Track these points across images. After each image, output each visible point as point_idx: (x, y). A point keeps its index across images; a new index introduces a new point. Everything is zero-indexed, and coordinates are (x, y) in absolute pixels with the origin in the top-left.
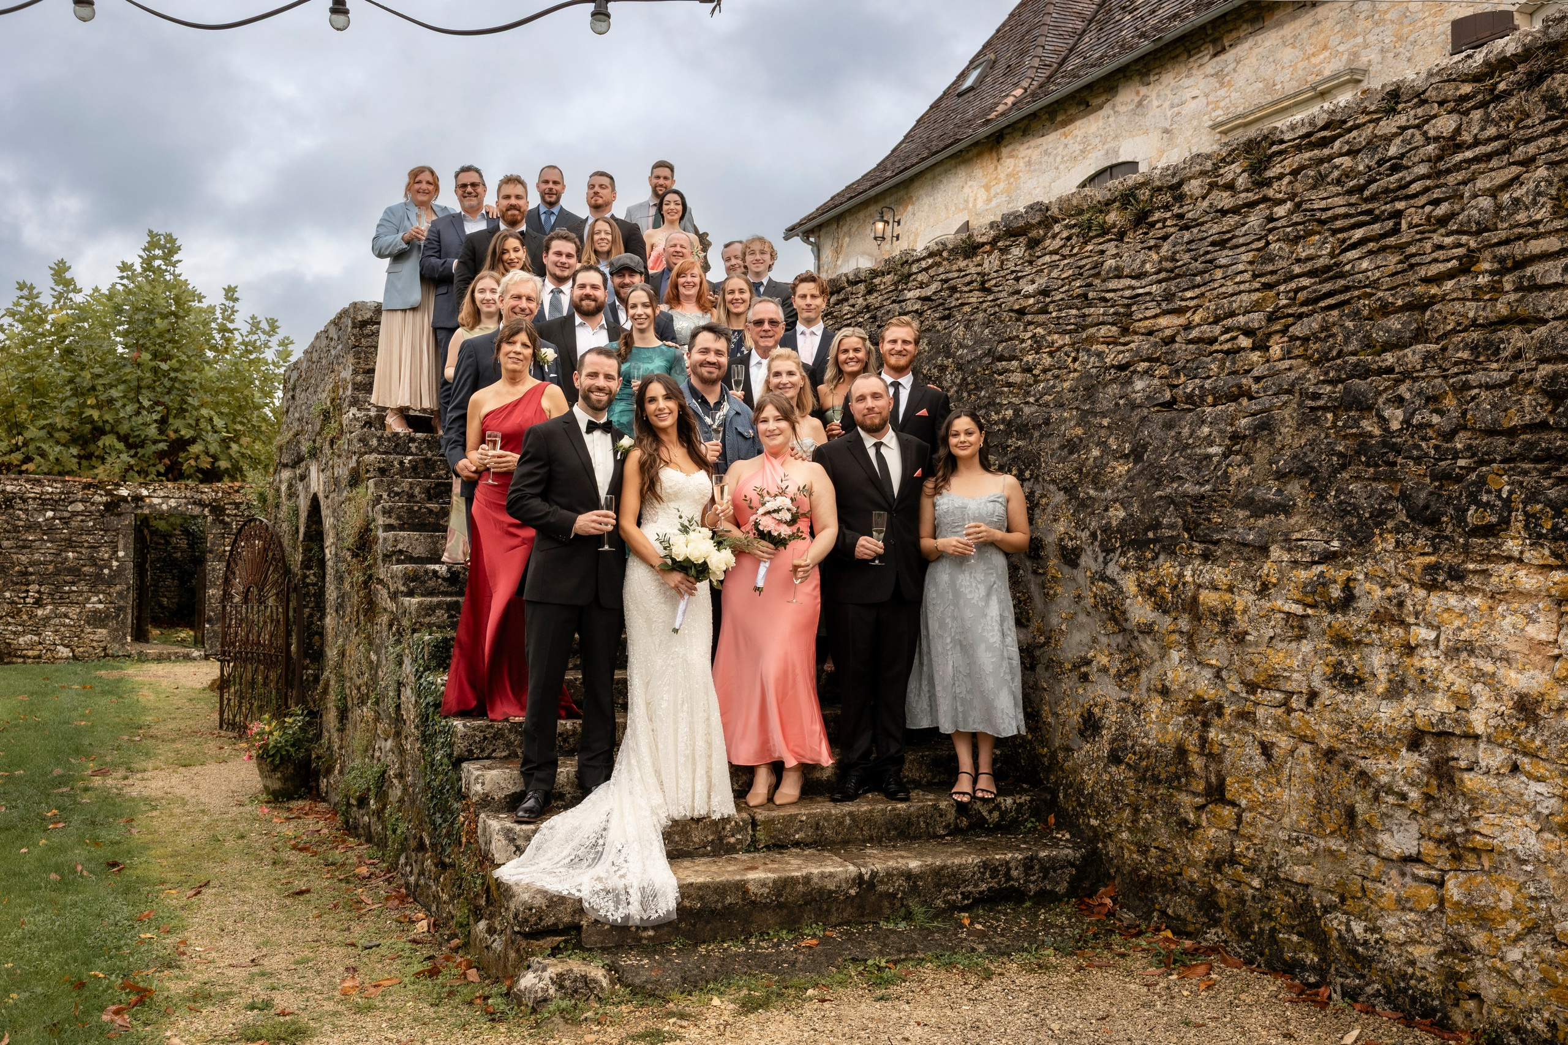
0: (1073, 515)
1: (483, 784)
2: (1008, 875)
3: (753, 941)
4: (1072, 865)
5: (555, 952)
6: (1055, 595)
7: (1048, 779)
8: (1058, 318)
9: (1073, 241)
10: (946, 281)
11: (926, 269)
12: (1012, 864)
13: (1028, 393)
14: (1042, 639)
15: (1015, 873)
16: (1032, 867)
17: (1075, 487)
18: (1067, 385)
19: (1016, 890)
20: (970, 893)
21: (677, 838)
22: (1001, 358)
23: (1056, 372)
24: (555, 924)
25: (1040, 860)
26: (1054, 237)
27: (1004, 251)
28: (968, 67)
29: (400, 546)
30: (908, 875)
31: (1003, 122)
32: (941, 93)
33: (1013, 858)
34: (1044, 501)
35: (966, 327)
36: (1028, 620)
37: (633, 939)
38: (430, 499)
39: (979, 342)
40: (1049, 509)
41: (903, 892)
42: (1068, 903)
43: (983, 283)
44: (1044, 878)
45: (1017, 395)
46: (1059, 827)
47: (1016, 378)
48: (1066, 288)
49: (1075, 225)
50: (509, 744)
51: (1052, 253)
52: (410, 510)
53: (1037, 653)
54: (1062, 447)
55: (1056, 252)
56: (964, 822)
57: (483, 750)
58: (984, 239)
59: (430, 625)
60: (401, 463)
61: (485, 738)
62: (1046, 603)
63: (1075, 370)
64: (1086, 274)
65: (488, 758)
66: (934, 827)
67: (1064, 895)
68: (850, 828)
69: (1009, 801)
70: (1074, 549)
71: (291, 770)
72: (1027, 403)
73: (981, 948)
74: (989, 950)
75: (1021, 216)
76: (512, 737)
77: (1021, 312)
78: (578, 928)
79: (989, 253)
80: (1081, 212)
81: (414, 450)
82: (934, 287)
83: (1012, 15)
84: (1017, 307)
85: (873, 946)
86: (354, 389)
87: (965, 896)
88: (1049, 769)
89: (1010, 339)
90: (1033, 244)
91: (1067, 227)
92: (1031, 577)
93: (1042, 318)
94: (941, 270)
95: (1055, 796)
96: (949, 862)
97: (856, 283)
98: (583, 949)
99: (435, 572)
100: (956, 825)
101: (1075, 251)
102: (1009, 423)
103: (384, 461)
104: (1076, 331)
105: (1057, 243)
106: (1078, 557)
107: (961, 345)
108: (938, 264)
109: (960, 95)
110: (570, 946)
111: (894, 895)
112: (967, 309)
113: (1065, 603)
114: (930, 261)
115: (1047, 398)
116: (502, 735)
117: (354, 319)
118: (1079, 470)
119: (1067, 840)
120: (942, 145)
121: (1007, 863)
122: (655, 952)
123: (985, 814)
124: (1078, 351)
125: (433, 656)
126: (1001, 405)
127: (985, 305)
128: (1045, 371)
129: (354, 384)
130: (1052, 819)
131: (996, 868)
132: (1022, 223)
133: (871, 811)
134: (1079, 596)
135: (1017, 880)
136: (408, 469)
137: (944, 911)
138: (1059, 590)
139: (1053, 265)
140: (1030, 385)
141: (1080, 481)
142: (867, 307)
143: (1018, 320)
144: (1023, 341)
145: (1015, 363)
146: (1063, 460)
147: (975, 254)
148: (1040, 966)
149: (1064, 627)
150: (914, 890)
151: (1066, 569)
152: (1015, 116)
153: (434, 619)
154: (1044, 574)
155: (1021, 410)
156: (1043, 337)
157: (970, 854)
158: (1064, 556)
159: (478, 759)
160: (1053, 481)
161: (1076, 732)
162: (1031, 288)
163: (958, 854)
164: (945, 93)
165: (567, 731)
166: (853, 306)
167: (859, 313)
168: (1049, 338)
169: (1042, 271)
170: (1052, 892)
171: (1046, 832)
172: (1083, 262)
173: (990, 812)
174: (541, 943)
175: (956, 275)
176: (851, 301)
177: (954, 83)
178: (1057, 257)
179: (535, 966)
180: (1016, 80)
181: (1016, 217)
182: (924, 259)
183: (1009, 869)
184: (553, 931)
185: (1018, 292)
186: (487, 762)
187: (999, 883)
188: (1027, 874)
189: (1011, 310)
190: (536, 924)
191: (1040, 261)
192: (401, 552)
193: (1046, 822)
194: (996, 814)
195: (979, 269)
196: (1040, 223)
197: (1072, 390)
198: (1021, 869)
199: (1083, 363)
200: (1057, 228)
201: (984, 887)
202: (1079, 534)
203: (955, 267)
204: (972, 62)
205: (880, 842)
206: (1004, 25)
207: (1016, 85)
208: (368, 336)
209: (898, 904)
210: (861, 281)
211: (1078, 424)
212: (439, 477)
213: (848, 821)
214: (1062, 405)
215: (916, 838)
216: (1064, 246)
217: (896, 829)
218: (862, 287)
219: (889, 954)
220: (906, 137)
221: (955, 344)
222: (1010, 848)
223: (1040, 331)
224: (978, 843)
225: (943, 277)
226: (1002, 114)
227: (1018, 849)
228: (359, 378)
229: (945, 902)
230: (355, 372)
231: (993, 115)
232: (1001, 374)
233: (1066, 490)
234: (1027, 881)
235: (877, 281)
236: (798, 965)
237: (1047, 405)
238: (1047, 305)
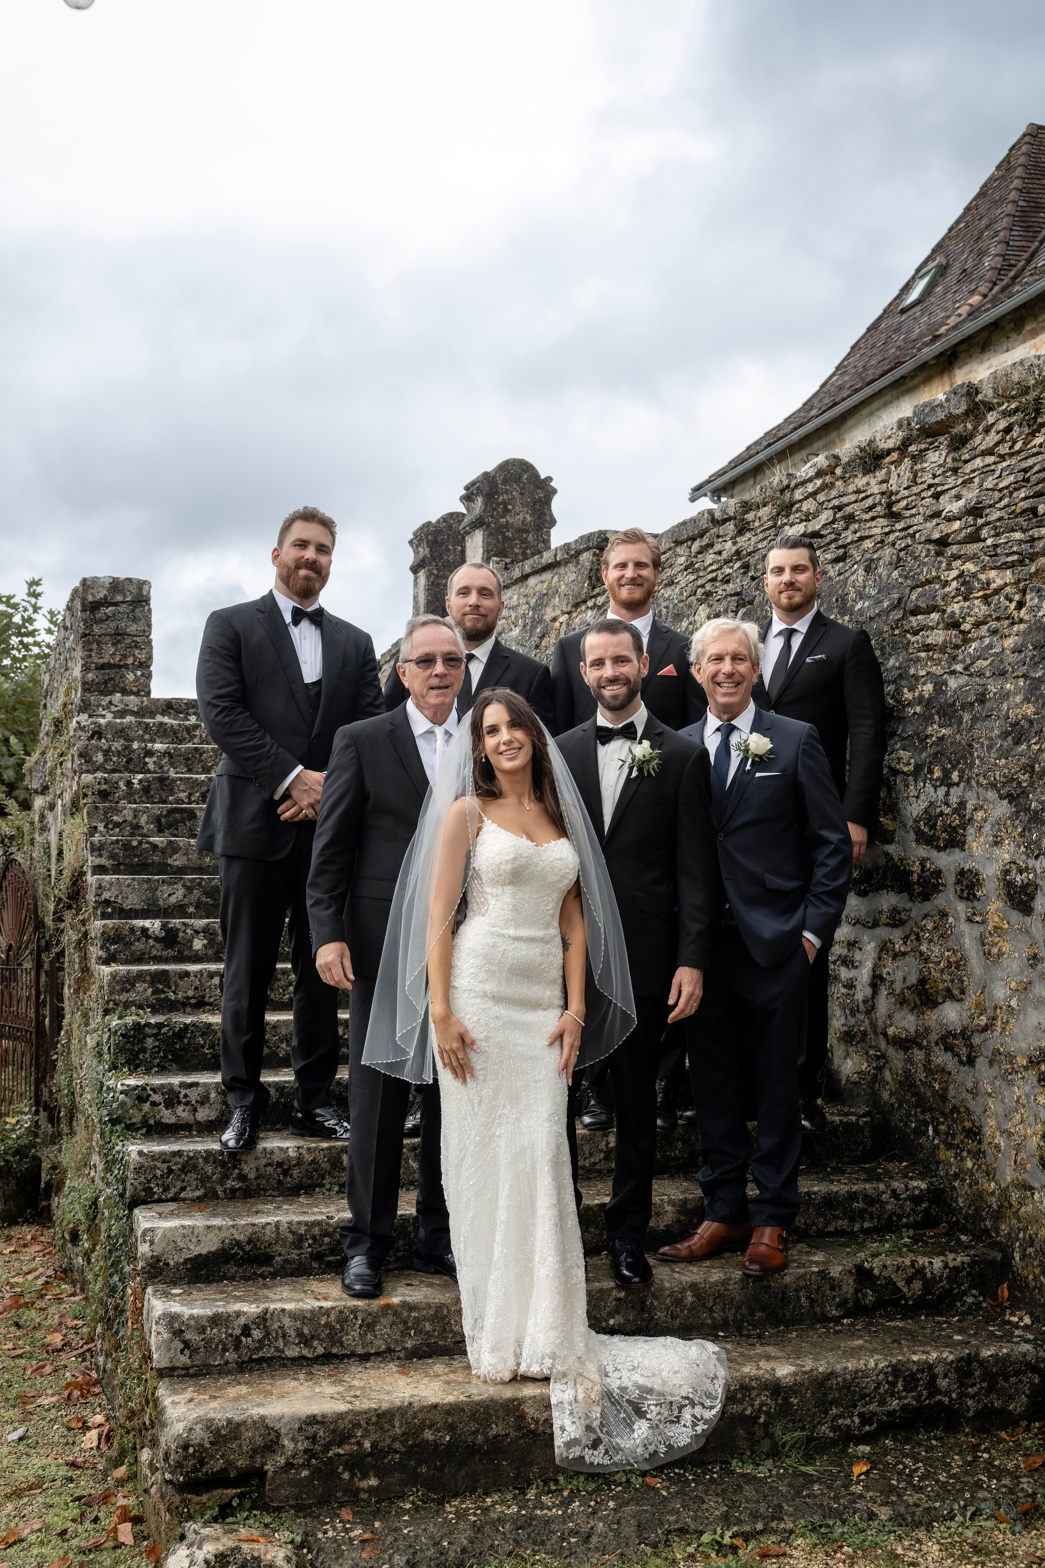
0: (1021, 835)
1: (152, 1243)
2: (931, 1385)
3: (531, 1494)
4: (1034, 1369)
5: (224, 1514)
6: (1000, 954)
7: (997, 1229)
8: (996, 546)
9: (1015, 434)
10: (840, 508)
11: (813, 495)
12: (939, 1370)
13: (954, 659)
14: (983, 1020)
15: (943, 1383)
16: (970, 1374)
17: (1024, 793)
18: (1009, 643)
19: (947, 1409)
20: (874, 1414)
21: (428, 1327)
22: (915, 612)
23: (994, 625)
24: (224, 1470)
25: (983, 1363)
26: (987, 430)
27: (916, 458)
28: (913, 279)
29: (106, 895)
30: (775, 1388)
31: (956, 337)
32: (880, 312)
33: (939, 1360)
34: (980, 815)
35: (868, 570)
36: (963, 992)
37: (346, 1492)
38: (160, 831)
39: (884, 589)
40: (987, 828)
41: (768, 1414)
42: (1028, 1429)
43: (890, 505)
44: (990, 1390)
45: (938, 662)
46: (1015, 1304)
47: (938, 637)
48: (1006, 501)
49: (1016, 410)
50: (204, 1180)
51: (983, 454)
52: (127, 846)
53: (977, 1040)
54: (1005, 735)
55: (990, 452)
56: (870, 1297)
57: (166, 1189)
58: (890, 444)
59: (127, 1005)
60: (129, 784)
61: (170, 1171)
62: (987, 969)
63: (1021, 621)
64: (1033, 479)
65: (174, 1199)
66: (822, 1305)
67: (1021, 1417)
68: (692, 1308)
69: (937, 1263)
70: (1025, 887)
71: (13, 1185)
72: (953, 673)
73: (884, 1513)
74: (898, 1519)
75: (941, 405)
76: (209, 1169)
77: (943, 542)
78: (261, 1474)
79: (898, 463)
80: (1026, 391)
81: (151, 766)
82: (826, 516)
83: (968, 209)
84: (936, 536)
85: (715, 1507)
86: (84, 690)
87: (865, 1419)
88: (998, 1215)
89: (928, 582)
90: (959, 442)
91: (1006, 414)
92: (964, 927)
93: (973, 548)
94: (834, 493)
95: (1008, 1259)
96: (838, 1367)
97: (724, 521)
98: (266, 1508)
99: (144, 930)
100: (857, 1301)
101: (1017, 447)
102: (927, 703)
103: (106, 781)
104: (1021, 562)
105: (993, 438)
106: (1032, 897)
107: (861, 596)
108: (832, 485)
109: (903, 311)
110: (248, 1504)
111: (753, 1419)
112: (868, 544)
113: (1015, 966)
114: (819, 482)
115: (981, 663)
116: (195, 1167)
117: (84, 599)
118: (1029, 768)
119: (1026, 1328)
120: (879, 372)
121: (931, 1367)
122: (377, 1514)
123: (900, 1284)
124: (1024, 592)
125: (120, 1049)
126: (916, 677)
127: (892, 537)
128: (977, 625)
129: (84, 683)
130: (1004, 1292)
131: (913, 1375)
132: (941, 415)
133: (725, 1282)
134: (1035, 957)
135: (947, 1393)
136: (137, 792)
137: (834, 1442)
138: (1006, 947)
139: (986, 471)
140: (957, 647)
141: (1032, 784)
142: (738, 553)
143: (939, 554)
144: (946, 584)
145: (935, 616)
146: (1005, 754)
147: (877, 467)
148: (977, 1549)
149: (1013, 1003)
150: (785, 1409)
151: (1015, 916)
152: (971, 327)
153: (132, 996)
154: (983, 922)
155: (945, 683)
156: (974, 575)
157: (873, 1352)
158: (1010, 897)
159: (160, 1201)
160: (993, 785)
161: (1035, 1161)
162: (956, 507)
163: (854, 1352)
164: (885, 311)
165: (289, 1159)
166: (719, 553)
167: (727, 562)
168: (983, 577)
169: (971, 480)
170: (1002, 1411)
171: (996, 1314)
172: (1030, 462)
173: (909, 1281)
174: (204, 1498)
175: (853, 498)
176: (717, 547)
177: (898, 297)
178: (990, 459)
179: (191, 1536)
180: (973, 287)
181: (933, 409)
182: (810, 480)
183: (934, 1377)
184: (219, 1480)
185: (937, 514)
186: (172, 1206)
187: (918, 1398)
188: (962, 1384)
189: (929, 541)
190: (195, 1470)
191: (968, 468)
192: (107, 902)
193: (994, 1296)
194: (917, 1285)
195: (884, 486)
196: (967, 413)
197: (1017, 650)
198: (953, 1376)
199: (1031, 610)
200: (991, 418)
201: (895, 1404)
202: (1031, 863)
203: (851, 488)
204: (918, 270)
205: (739, 1329)
206: (958, 222)
207: (972, 292)
208: (102, 621)
209: (760, 1433)
210: (729, 519)
211: (1027, 700)
212: (180, 801)
213: (689, 1298)
214: (1003, 674)
215: (792, 1322)
216: (1001, 441)
217: (763, 1308)
218: (730, 527)
219: (739, 1522)
220: (838, 368)
221: (852, 595)
222: (936, 1341)
223: (970, 567)
224: (889, 1331)
225: (836, 502)
226: (955, 327)
227: (950, 1344)
228: (90, 676)
229: (834, 1429)
230: (86, 668)
231: (943, 330)
232: (916, 633)
233: (1011, 798)
234: (962, 1395)
235: (750, 516)
236: (594, 1540)
237: (981, 674)
238: (980, 528)
